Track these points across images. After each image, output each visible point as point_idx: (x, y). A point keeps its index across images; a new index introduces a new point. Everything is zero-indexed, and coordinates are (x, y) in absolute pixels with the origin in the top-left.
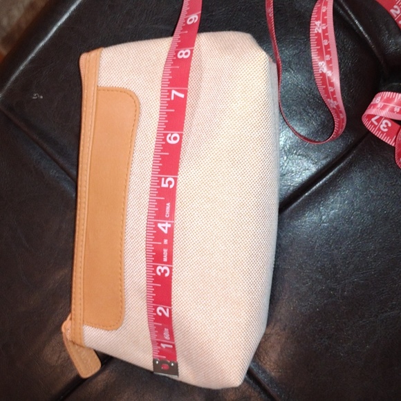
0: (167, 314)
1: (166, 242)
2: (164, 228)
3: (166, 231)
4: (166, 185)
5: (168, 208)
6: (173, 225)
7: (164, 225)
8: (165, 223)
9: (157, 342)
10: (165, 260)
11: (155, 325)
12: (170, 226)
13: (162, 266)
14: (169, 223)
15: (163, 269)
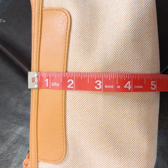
0: (69, 86)
1: (119, 87)
2: (128, 86)
3: (125, 87)
4: (152, 85)
5: (140, 87)
6: (130, 91)
7: (129, 85)
8: (131, 86)
9: (49, 77)
10: (106, 87)
11: (60, 77)
12: (129, 89)
13: (101, 84)
14: (131, 88)
15: (99, 84)
